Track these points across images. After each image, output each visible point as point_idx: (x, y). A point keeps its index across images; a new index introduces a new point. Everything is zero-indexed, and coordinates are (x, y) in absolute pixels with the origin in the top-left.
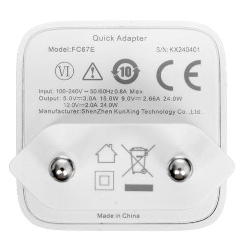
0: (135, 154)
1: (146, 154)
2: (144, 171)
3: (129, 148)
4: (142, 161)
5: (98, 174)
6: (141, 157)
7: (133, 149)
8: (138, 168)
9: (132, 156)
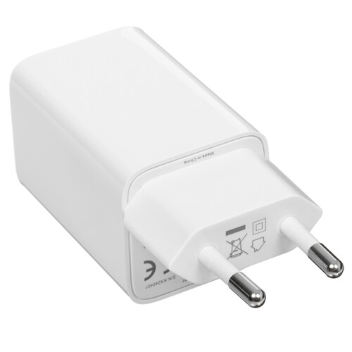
0: (239, 251)
1: (231, 254)
2: (232, 243)
3: (243, 253)
4: (234, 248)
5: (264, 229)
6: (235, 251)
7: (240, 254)
8: (236, 244)
9: (241, 249)
